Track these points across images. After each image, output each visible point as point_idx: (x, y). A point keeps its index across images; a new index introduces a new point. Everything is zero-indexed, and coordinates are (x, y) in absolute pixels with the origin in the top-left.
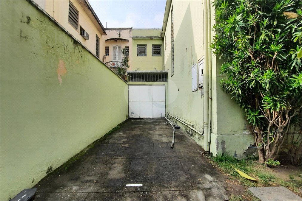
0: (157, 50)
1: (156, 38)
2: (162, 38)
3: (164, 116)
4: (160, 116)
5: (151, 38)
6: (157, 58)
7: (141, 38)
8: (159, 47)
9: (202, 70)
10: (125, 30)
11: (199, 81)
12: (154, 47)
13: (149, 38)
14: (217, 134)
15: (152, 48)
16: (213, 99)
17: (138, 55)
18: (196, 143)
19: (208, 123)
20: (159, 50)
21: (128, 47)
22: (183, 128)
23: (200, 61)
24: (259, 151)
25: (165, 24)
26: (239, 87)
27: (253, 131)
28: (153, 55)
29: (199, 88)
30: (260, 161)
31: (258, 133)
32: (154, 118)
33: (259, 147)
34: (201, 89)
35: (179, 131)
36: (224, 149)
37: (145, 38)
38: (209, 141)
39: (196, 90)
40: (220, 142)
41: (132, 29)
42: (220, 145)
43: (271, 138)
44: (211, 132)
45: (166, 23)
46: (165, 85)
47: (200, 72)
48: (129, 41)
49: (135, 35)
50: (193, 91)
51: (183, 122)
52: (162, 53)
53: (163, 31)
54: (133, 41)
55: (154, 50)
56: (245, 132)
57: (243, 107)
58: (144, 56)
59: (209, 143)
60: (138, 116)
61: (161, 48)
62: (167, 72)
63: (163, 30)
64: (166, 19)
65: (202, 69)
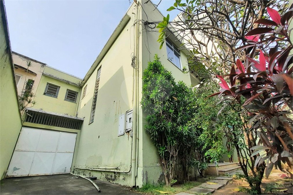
0: (72, 96)
1: (74, 85)
2: (80, 87)
3: (68, 171)
4: (62, 172)
5: (68, 83)
6: (69, 104)
7: (56, 79)
8: (75, 94)
9: (130, 119)
10: (34, 62)
11: (127, 127)
12: (69, 92)
13: (65, 82)
14: (142, 167)
15: (67, 93)
16: (139, 139)
17: (45, 94)
18: (120, 185)
19: (135, 159)
20: (75, 96)
21: (33, 81)
22: (101, 177)
23: (128, 112)
24: (165, 177)
25: (87, 77)
26: (157, 130)
27: (162, 163)
28: (65, 100)
29: (126, 132)
30: (167, 185)
31: (165, 164)
32: (52, 175)
33: (165, 174)
34: (128, 133)
35: (96, 181)
36: (147, 178)
37: (60, 80)
38: (136, 175)
39: (123, 134)
40: (145, 173)
41: (46, 65)
42: (145, 176)
43: (171, 165)
44: (138, 167)
45: (89, 76)
46: (77, 133)
47: (128, 120)
48: (37, 76)
49: (47, 72)
50: (119, 136)
51: (103, 169)
52: (77, 101)
53: (84, 82)
54: (44, 77)
55: (68, 94)
56: (158, 165)
57: (157, 145)
58: (54, 97)
59: (135, 177)
60: (25, 174)
61: (77, 96)
62: (83, 120)
63: (84, 80)
64: (90, 73)
65: (130, 117)
